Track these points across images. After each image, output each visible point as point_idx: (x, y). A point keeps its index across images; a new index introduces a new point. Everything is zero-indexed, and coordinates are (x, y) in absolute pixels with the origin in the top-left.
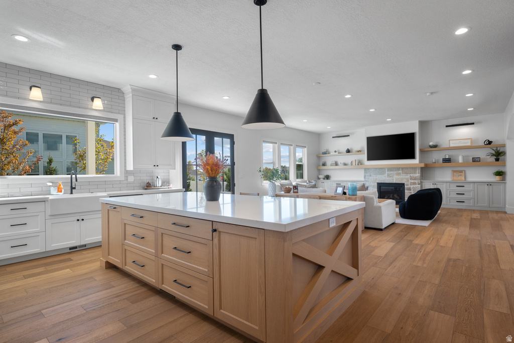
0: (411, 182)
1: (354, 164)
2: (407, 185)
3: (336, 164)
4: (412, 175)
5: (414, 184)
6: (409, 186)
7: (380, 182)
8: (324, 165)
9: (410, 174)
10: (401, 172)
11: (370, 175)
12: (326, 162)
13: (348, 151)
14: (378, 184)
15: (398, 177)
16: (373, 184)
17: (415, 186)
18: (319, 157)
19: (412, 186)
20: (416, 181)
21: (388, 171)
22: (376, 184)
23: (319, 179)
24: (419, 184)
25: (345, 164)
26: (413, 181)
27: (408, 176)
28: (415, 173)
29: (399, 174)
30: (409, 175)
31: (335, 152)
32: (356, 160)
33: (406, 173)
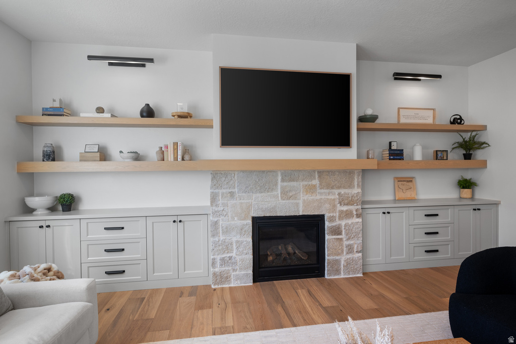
0: (341, 212)
1: (170, 156)
2: (332, 219)
3: (104, 155)
4: (343, 191)
5: (348, 215)
6: (337, 222)
7: (261, 214)
8: (52, 155)
9: (339, 188)
10: (316, 182)
11: (232, 194)
12: (60, 148)
13: (148, 112)
14: (255, 219)
15: (309, 197)
16: (238, 222)
17: (350, 221)
18: (28, 127)
19: (343, 223)
20: (353, 208)
21: (283, 180)
22: (249, 222)
23: (29, 211)
24: (358, 216)
25: (137, 157)
26: (345, 208)
27: (334, 195)
28: (351, 186)
29: (311, 189)
30: (336, 191)
31: (100, 110)
32: (176, 144)
33: (330, 187)
